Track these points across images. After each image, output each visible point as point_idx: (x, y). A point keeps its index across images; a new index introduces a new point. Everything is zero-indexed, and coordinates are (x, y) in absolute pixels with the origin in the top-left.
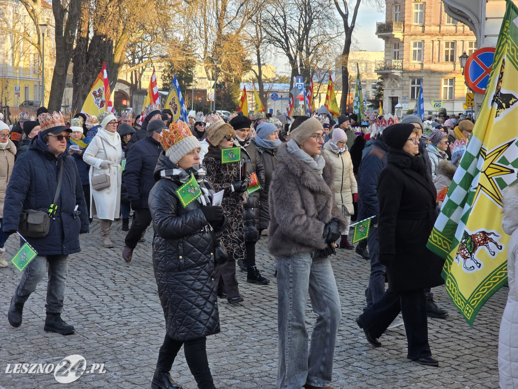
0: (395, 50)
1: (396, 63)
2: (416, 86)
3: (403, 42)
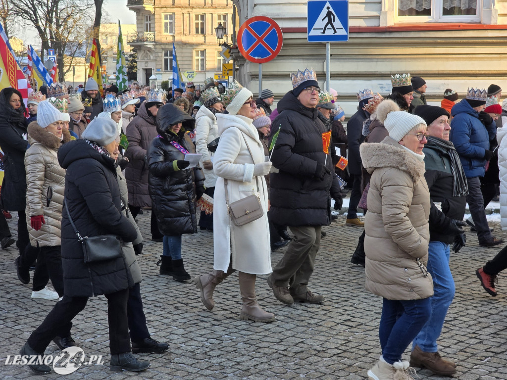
0: (147, 22)
1: (148, 35)
2: (169, 58)
3: (154, 15)
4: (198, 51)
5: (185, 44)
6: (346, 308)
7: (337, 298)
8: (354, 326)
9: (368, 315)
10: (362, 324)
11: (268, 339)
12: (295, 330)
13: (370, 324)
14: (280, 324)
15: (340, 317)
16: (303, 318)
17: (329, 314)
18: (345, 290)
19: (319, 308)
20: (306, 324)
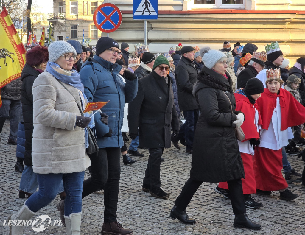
0: (60, 7)
1: (60, 15)
2: (74, 29)
3: (65, 2)
4: (93, 26)
5: (84, 21)
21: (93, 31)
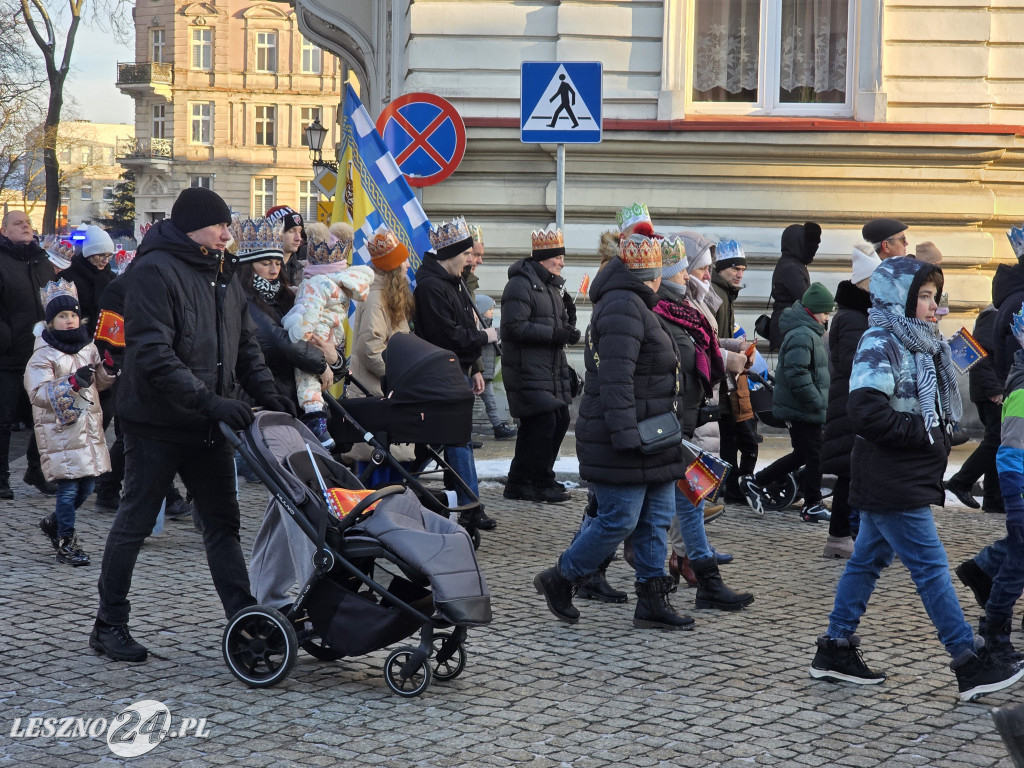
0: (156, 119)
1: (158, 144)
3: (172, 104)
4: (261, 179)
5: (233, 165)
6: (630, 648)
7: (609, 630)
8: (652, 679)
9: (675, 660)
10: (665, 676)
11: (484, 701)
12: (536, 685)
13: (683, 674)
14: (503, 675)
15: (620, 664)
16: (547, 665)
17: (597, 658)
18: (620, 617)
19: (575, 648)
20: (556, 675)
21: (261, 196)
